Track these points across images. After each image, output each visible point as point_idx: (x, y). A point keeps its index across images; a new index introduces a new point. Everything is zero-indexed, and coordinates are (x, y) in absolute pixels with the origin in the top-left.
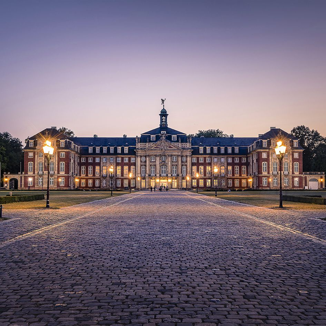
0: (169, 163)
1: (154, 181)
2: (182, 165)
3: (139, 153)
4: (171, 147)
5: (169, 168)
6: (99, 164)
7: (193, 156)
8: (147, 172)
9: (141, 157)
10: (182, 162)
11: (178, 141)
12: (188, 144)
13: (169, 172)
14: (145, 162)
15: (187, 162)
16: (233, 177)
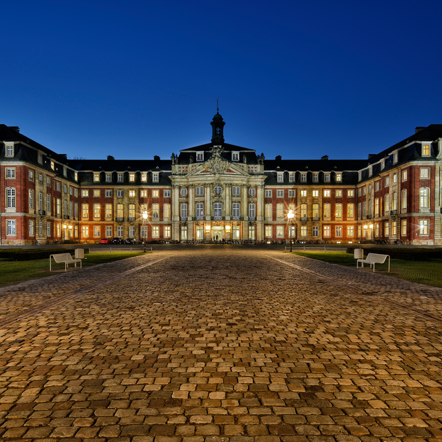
0: (227, 197)
1: (202, 228)
2: (249, 202)
3: (178, 180)
4: (230, 171)
5: (227, 206)
6: (111, 201)
7: (267, 187)
8: (191, 213)
9: (180, 188)
10: (249, 196)
11: (241, 161)
12: (259, 166)
13: (227, 212)
14: (187, 196)
15: (256, 197)
16: (333, 222)
